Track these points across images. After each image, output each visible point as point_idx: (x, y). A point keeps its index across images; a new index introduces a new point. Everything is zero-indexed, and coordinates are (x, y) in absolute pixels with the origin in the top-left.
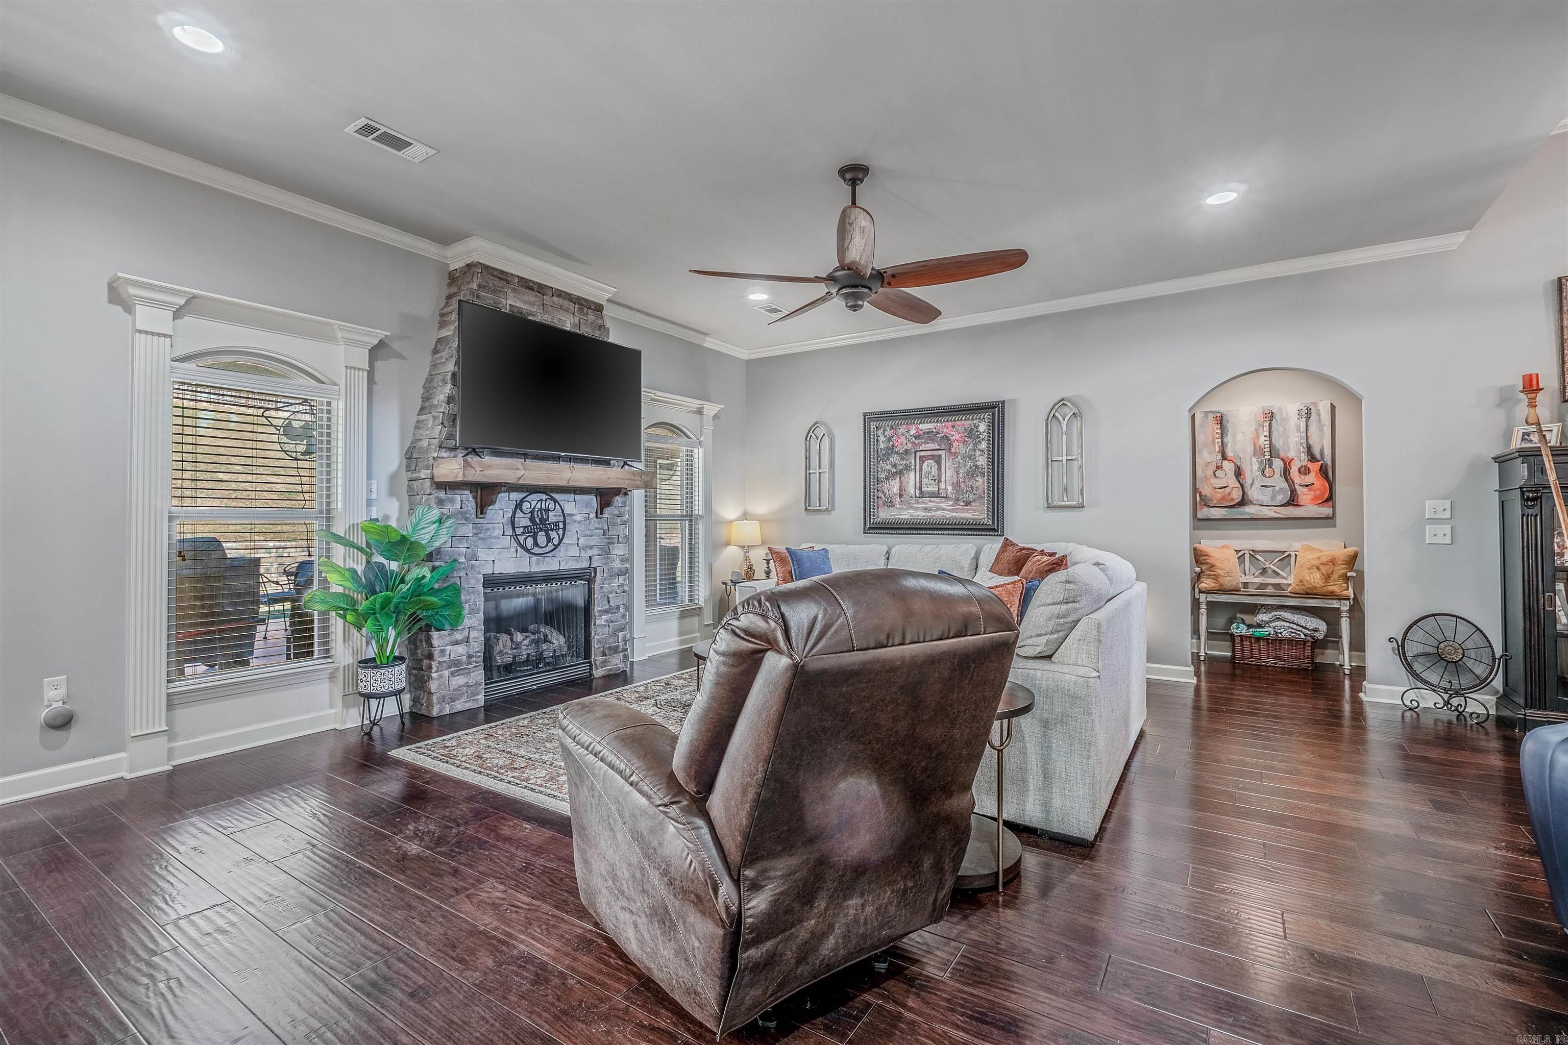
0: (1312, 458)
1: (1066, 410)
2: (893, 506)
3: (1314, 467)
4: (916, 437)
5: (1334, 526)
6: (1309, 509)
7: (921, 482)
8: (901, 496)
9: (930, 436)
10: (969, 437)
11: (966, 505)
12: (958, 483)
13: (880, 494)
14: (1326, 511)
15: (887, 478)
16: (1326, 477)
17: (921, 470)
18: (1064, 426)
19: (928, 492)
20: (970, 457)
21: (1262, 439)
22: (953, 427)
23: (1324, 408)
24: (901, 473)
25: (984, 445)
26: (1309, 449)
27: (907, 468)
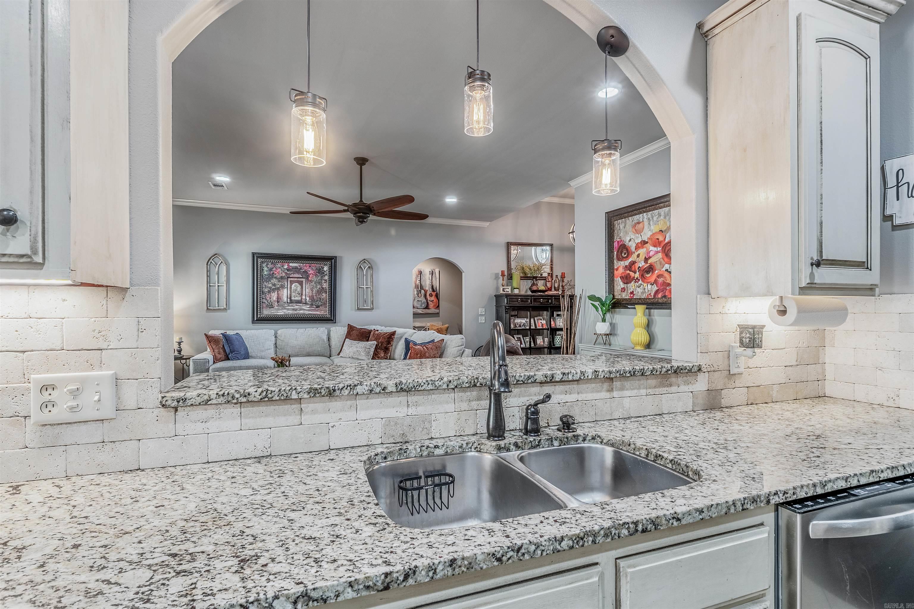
0: (433, 291)
1: (365, 265)
2: (273, 308)
3: (434, 294)
4: (288, 270)
5: (439, 317)
6: (432, 310)
7: (291, 295)
8: (278, 302)
9: (296, 270)
10: (319, 273)
11: (317, 308)
12: (313, 296)
13: (264, 301)
14: (437, 311)
15: (269, 292)
16: (437, 298)
17: (291, 288)
18: (365, 272)
19: (295, 300)
20: (319, 283)
21: (418, 282)
22: (310, 267)
23: (437, 271)
24: (278, 289)
25: (326, 278)
26: (432, 286)
27: (283, 287)
